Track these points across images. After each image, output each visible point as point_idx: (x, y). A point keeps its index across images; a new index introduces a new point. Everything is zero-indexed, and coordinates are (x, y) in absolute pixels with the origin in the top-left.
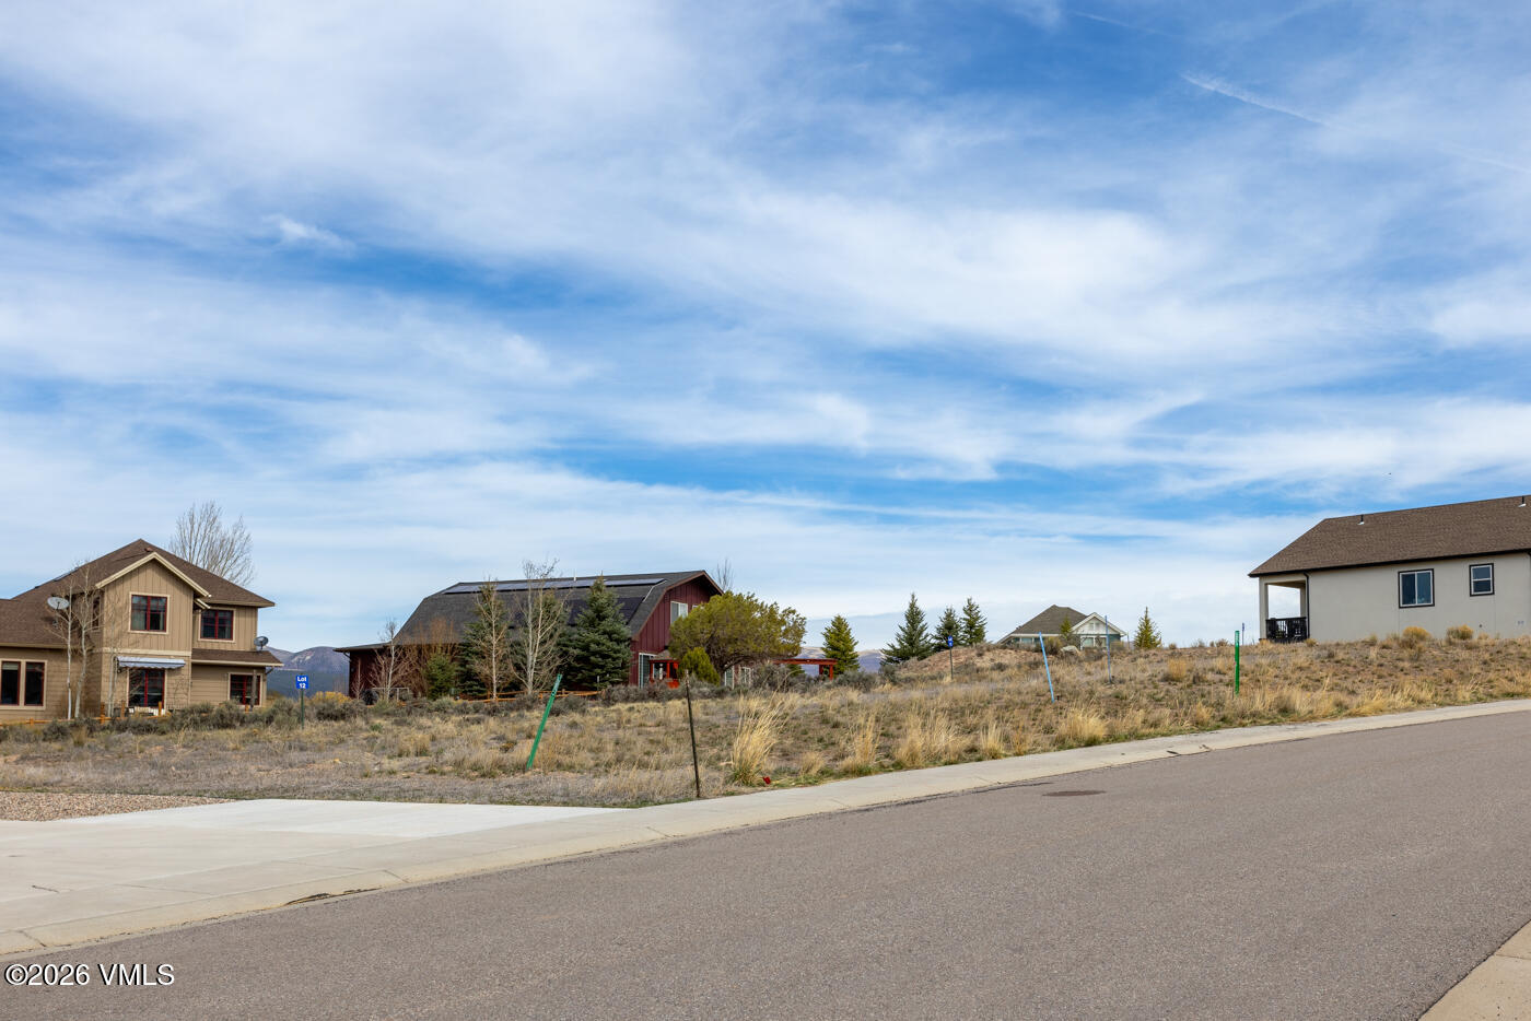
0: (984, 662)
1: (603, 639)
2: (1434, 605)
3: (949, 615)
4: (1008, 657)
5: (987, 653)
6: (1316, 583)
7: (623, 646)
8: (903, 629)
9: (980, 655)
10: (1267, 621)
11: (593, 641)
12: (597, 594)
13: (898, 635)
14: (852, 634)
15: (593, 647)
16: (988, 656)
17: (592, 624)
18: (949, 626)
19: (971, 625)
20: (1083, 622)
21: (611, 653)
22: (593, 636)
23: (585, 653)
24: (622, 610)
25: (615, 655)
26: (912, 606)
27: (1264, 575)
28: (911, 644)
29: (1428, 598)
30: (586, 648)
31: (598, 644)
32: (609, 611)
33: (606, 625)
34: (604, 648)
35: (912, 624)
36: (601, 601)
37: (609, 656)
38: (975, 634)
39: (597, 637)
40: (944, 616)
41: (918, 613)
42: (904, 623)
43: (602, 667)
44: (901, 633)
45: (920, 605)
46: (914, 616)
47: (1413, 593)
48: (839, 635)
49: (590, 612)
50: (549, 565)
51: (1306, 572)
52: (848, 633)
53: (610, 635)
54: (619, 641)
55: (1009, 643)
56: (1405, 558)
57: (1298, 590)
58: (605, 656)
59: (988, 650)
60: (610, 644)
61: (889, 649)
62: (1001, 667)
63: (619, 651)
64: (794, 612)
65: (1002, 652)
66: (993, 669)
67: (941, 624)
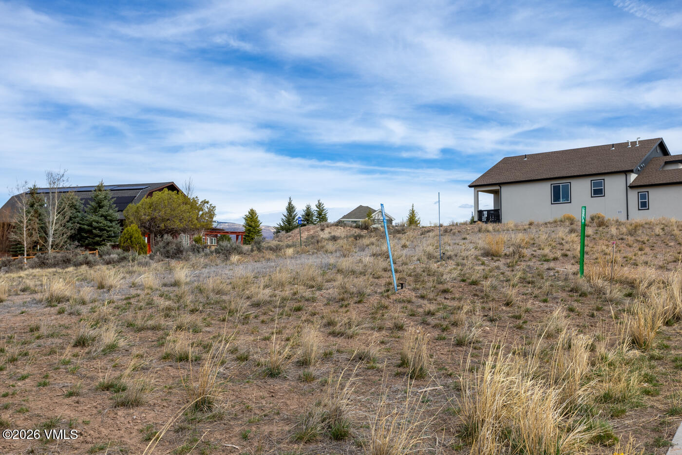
0: (325, 235)
1: (101, 220)
2: (570, 202)
3: (308, 208)
4: (339, 232)
5: (326, 229)
6: (505, 191)
7: (114, 224)
8: (285, 216)
9: (322, 230)
10: (478, 211)
11: (94, 221)
12: (98, 193)
13: (283, 219)
14: (259, 218)
15: (94, 224)
16: (327, 230)
17: (95, 211)
18: (308, 214)
19: (320, 214)
20: (375, 213)
21: (106, 228)
22: (94, 218)
23: (90, 228)
24: (114, 203)
25: (109, 229)
26: (290, 204)
27: (476, 186)
28: (289, 224)
29: (567, 198)
30: (90, 225)
31: (97, 222)
32: (105, 202)
33: (102, 211)
34: (101, 224)
35: (290, 214)
36: (100, 196)
37: (105, 230)
38: (322, 218)
39: (97, 218)
40: (305, 209)
41: (293, 208)
42: (286, 213)
43: (100, 236)
44: (284, 218)
45: (294, 203)
46: (290, 209)
47: (559, 195)
48: (252, 219)
49: (93, 204)
50: (61, 173)
51: (500, 184)
52: (257, 218)
53: (105, 217)
54: (111, 221)
55: (339, 223)
56: (555, 176)
57: (493, 195)
58: (101, 230)
59: (327, 227)
60: (105, 222)
61: (278, 226)
62: (334, 239)
63: (112, 227)
64: (207, 202)
65: (336, 229)
66: (329, 240)
67: (304, 213)
